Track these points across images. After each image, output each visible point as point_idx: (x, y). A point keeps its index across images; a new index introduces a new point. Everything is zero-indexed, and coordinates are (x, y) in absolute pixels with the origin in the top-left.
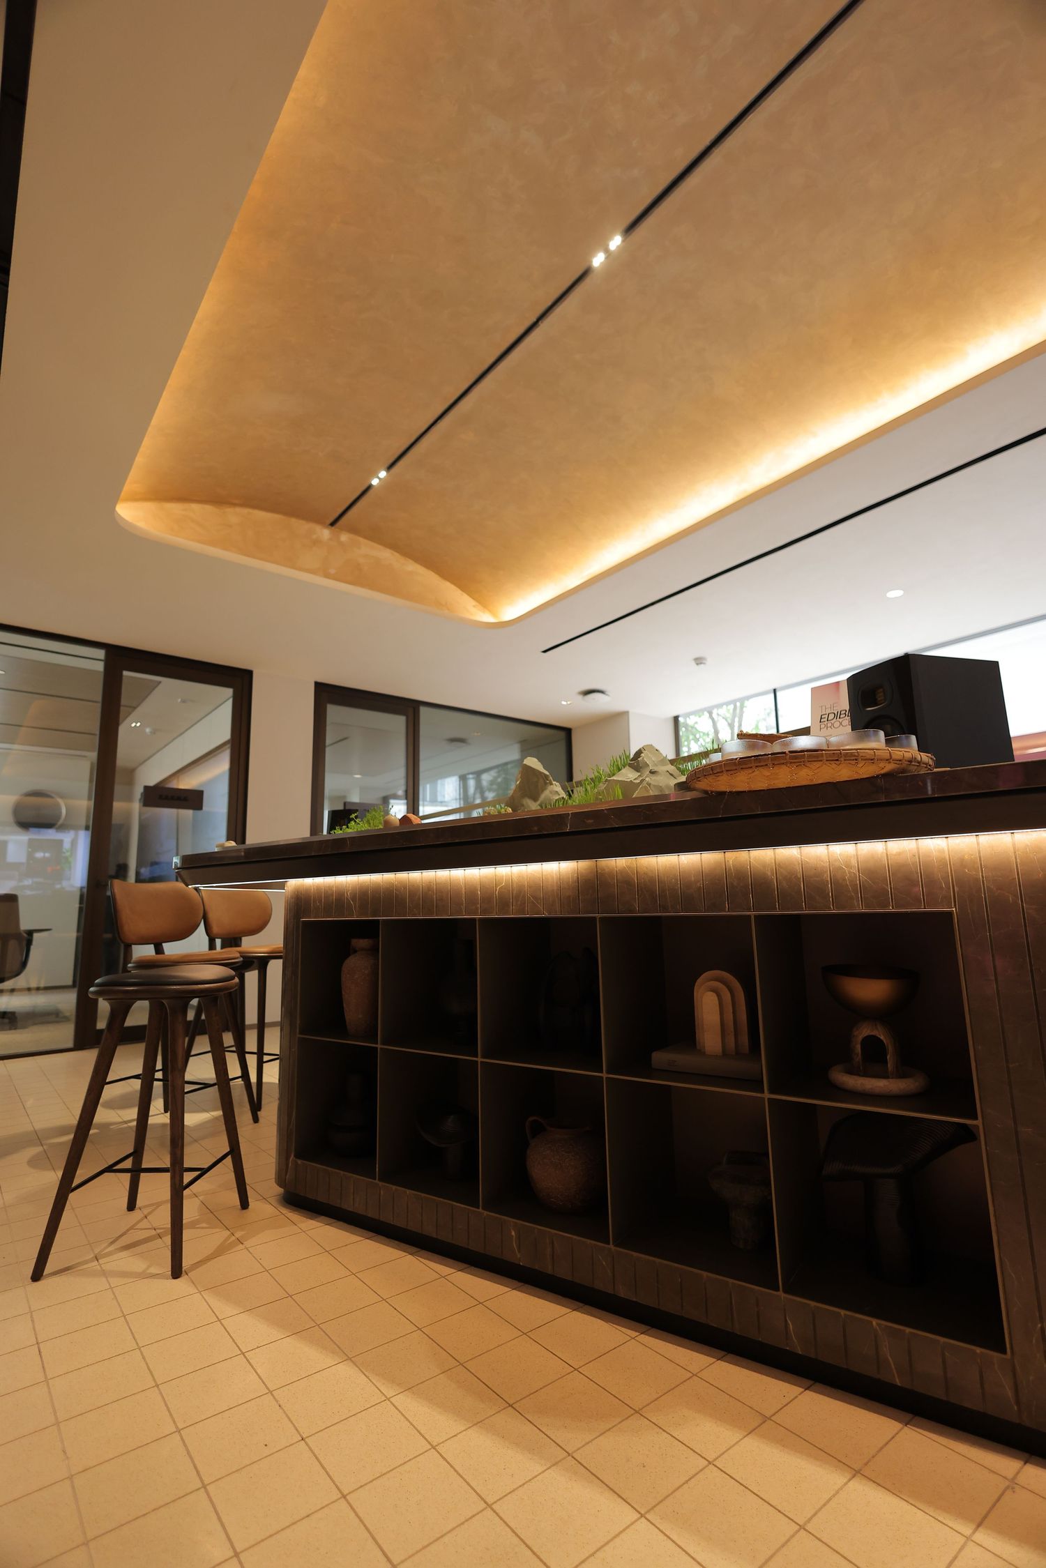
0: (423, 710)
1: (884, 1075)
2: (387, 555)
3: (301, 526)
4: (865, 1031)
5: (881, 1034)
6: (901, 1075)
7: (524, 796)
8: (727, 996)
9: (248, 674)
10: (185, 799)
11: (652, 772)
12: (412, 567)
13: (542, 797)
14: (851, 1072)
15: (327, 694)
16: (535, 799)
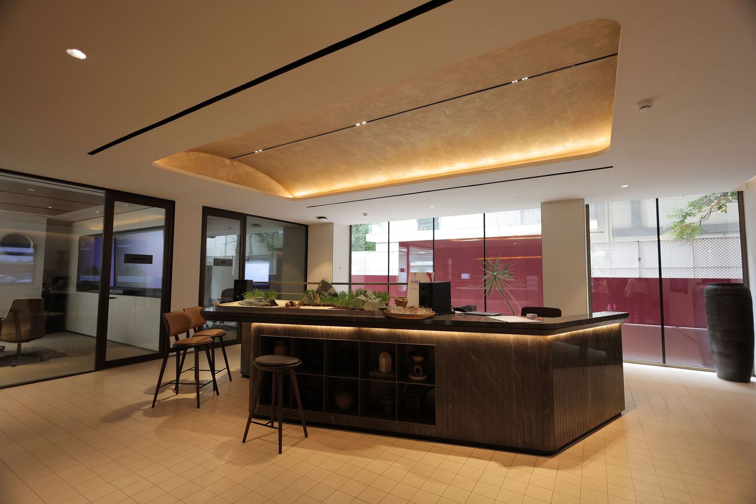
0: (248, 217)
1: (420, 376)
2: (251, 170)
3: (219, 159)
4: (416, 367)
5: (420, 368)
6: (423, 376)
7: (323, 290)
8: (387, 359)
9: (174, 202)
10: (144, 259)
11: (370, 298)
12: (261, 174)
13: (329, 291)
14: (413, 376)
15: (208, 212)
16: (326, 292)
